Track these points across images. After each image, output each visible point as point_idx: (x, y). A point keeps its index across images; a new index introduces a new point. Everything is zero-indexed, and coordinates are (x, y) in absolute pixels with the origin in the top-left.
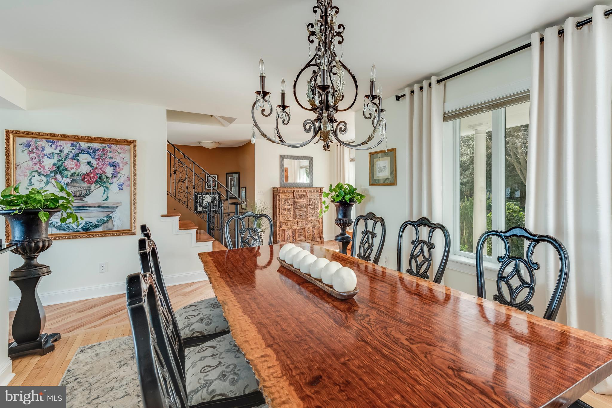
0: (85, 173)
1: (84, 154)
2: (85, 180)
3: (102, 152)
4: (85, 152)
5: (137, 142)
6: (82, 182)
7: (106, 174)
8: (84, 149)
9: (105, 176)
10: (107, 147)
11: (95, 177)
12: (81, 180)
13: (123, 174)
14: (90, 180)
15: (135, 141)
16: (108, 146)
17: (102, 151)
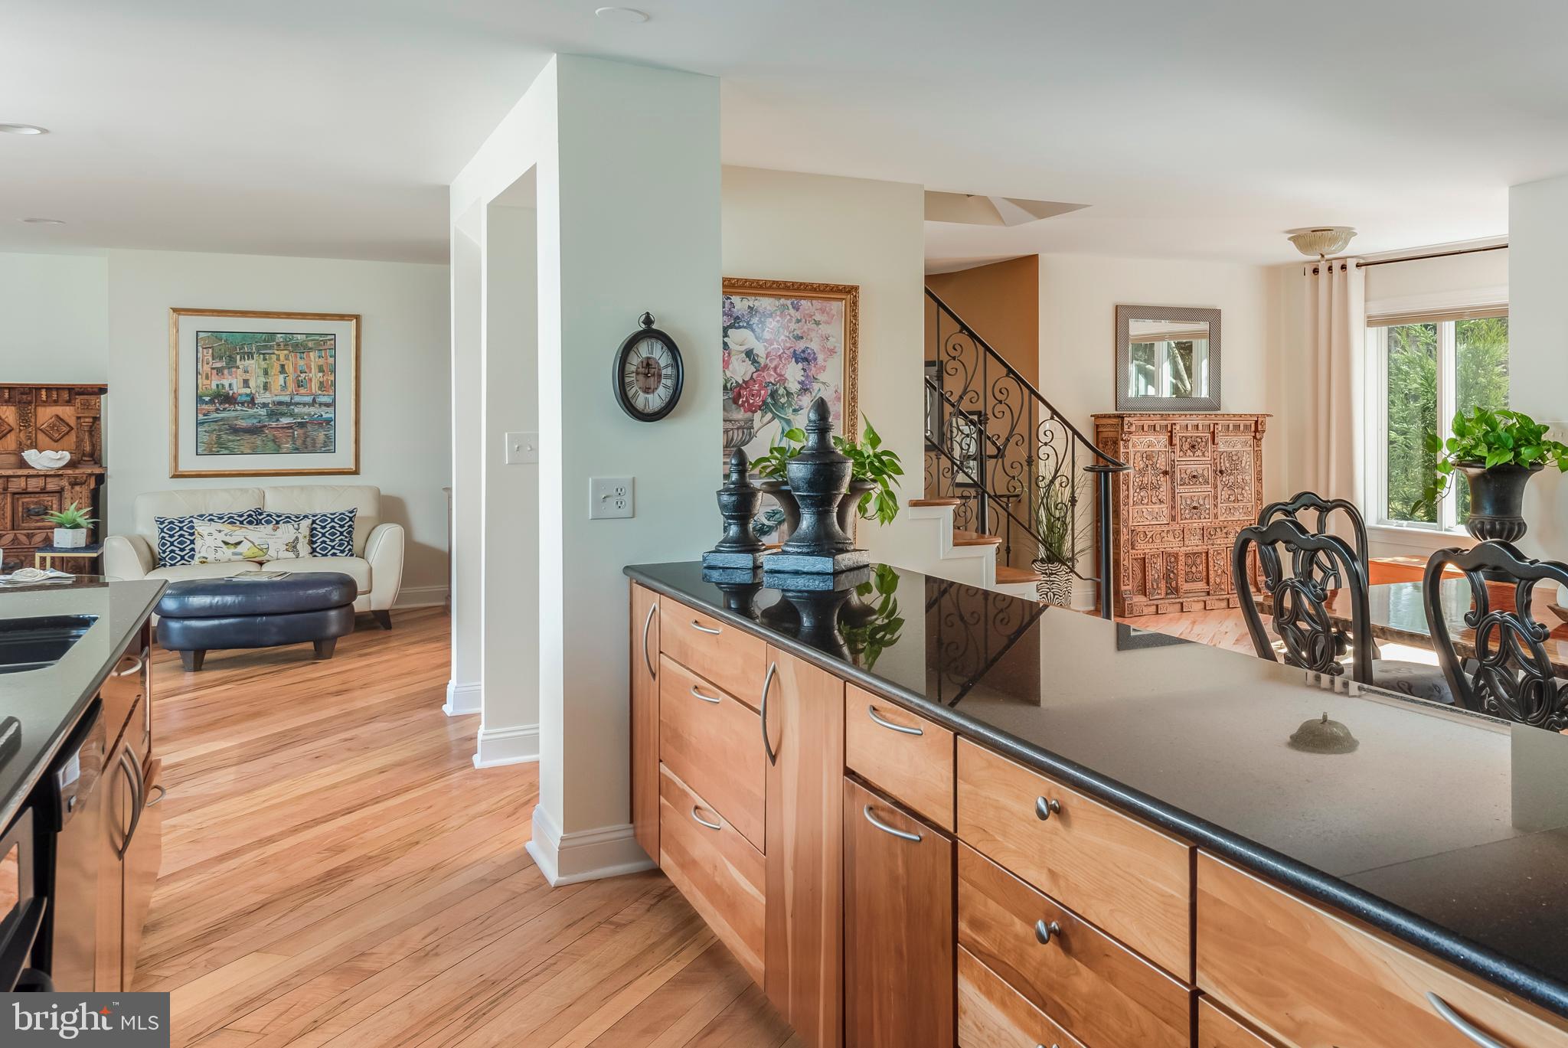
0: (741, 382)
1: (740, 327)
2: (740, 403)
3: (778, 321)
4: (741, 324)
5: (860, 290)
6: (734, 406)
7: (786, 385)
8: (739, 314)
9: (785, 388)
10: (790, 307)
11: (763, 392)
12: (731, 401)
13: (824, 383)
14: (751, 401)
15: (856, 288)
16: (792, 304)
17: (778, 318)
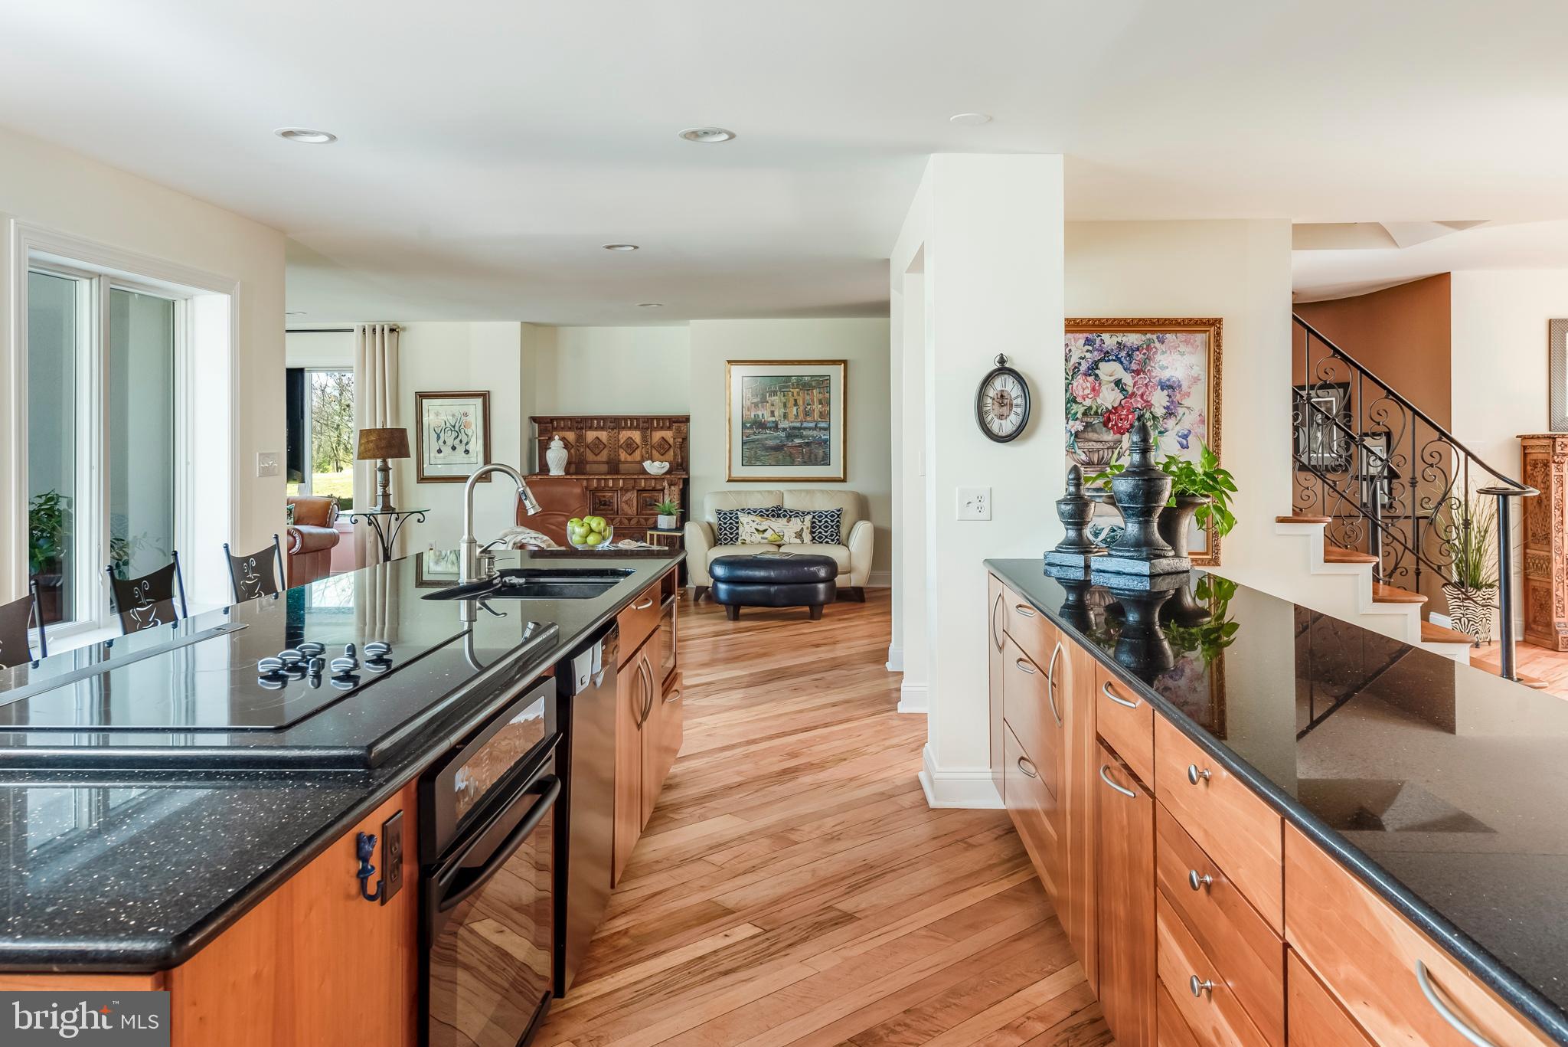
0: (1110, 408)
1: (1109, 361)
2: (1110, 426)
3: (1144, 354)
4: (1110, 358)
5: (1224, 322)
6: (1104, 429)
7: (1152, 409)
8: (1109, 349)
9: (1151, 413)
10: (1156, 341)
11: (1130, 416)
12: (1101, 425)
13: (1188, 408)
14: (1120, 425)
15: (1220, 321)
16: (1158, 337)
17: (1145, 351)
